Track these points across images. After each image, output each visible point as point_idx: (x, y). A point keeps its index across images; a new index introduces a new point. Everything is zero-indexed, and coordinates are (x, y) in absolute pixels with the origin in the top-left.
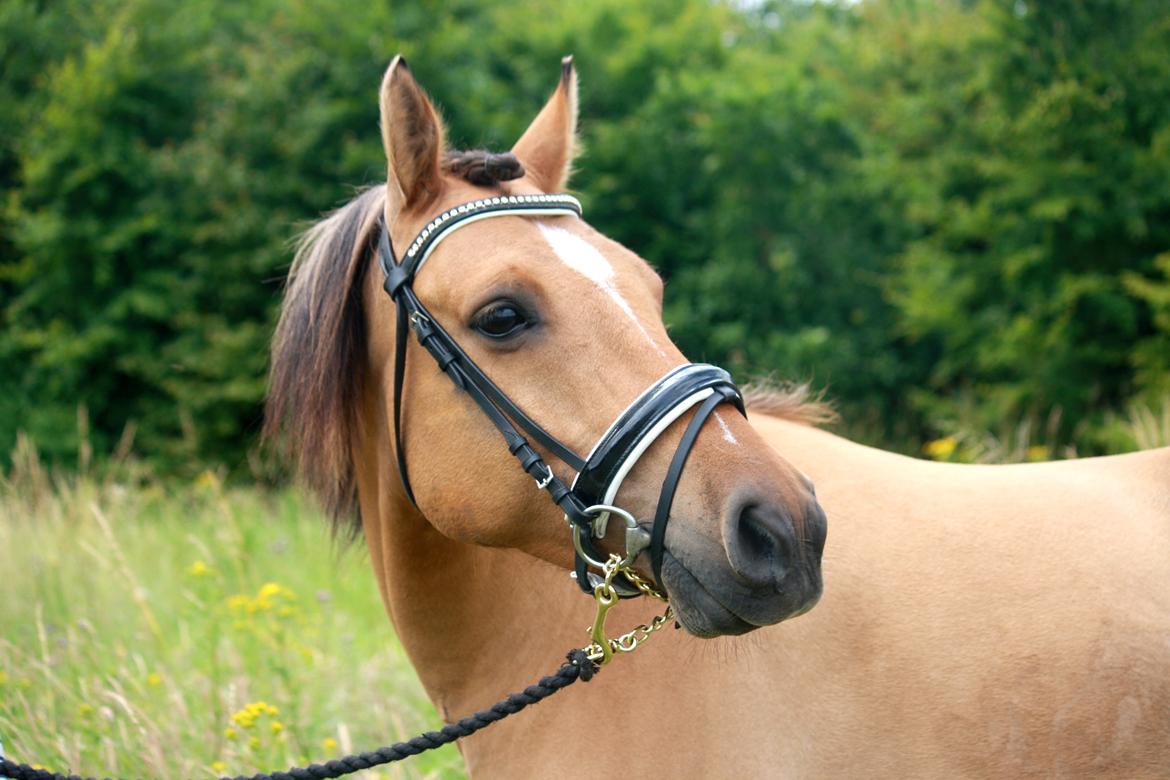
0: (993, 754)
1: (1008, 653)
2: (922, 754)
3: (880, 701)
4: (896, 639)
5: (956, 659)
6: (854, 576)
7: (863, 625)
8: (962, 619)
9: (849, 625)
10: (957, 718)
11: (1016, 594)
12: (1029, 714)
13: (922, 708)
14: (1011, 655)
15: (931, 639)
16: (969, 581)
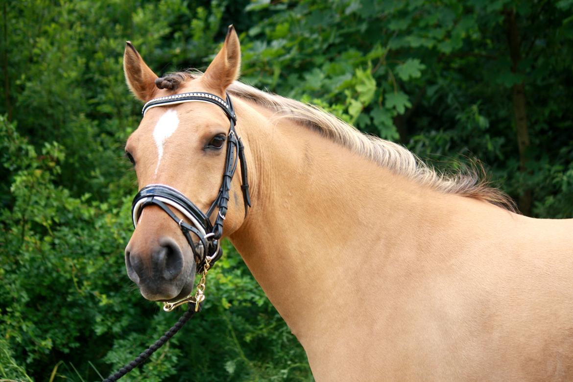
0: (548, 377)
1: (559, 327)
2: (515, 377)
3: (496, 351)
4: (504, 323)
5: (533, 331)
6: (487, 291)
7: (490, 316)
8: (538, 311)
9: (483, 315)
10: (532, 360)
11: (566, 298)
12: (567, 357)
13: (515, 355)
14: (560, 328)
15: (521, 322)
16: (543, 292)
